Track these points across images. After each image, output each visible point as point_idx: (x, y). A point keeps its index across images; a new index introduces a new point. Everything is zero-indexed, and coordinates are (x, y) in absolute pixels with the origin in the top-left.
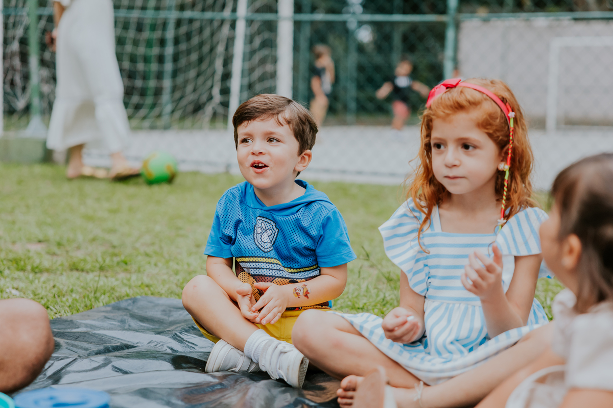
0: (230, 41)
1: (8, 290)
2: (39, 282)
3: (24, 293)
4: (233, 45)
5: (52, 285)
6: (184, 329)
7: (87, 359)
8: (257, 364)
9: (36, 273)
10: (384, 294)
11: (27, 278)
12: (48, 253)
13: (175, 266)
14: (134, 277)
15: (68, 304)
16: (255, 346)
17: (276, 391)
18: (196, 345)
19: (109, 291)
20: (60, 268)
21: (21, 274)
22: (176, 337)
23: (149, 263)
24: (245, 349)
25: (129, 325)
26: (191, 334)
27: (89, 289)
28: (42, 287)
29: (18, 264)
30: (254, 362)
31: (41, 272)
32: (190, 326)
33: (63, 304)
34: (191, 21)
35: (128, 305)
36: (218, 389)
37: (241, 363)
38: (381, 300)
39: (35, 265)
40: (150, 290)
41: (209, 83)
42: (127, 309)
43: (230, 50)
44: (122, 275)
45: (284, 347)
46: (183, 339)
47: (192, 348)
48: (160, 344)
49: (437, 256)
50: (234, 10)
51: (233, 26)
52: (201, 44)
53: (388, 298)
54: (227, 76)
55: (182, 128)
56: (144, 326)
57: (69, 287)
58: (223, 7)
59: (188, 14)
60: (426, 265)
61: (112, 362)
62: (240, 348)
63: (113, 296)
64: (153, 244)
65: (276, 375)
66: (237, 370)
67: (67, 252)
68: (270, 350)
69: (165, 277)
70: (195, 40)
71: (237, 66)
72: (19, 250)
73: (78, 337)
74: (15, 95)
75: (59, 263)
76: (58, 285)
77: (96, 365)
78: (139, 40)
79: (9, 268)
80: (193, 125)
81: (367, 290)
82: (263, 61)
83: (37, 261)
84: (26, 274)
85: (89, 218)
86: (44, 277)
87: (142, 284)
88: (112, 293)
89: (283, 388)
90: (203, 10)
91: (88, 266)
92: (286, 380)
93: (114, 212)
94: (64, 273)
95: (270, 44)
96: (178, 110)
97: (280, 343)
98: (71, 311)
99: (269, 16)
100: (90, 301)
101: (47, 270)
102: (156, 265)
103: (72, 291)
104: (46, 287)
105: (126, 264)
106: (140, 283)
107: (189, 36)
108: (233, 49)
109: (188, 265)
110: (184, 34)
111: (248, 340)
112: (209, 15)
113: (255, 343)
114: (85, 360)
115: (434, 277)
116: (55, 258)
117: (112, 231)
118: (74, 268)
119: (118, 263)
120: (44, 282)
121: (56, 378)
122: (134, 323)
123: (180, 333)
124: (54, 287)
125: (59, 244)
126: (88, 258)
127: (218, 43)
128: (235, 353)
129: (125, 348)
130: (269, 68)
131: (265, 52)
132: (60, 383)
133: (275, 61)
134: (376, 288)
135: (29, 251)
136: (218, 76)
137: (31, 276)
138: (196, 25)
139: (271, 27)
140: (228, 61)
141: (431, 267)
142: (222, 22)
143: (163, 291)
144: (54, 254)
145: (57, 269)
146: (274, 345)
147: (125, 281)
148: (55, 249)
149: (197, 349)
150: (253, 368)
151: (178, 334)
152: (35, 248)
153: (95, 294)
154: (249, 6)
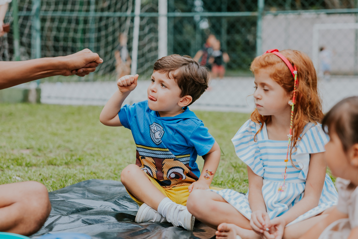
0: (131, 29)
1: (14, 177)
2: (31, 172)
3: (24, 179)
4: (133, 31)
5: (39, 173)
6: (120, 198)
7: (67, 216)
8: (165, 218)
9: (28, 167)
10: (233, 176)
11: (24, 170)
12: (34, 155)
13: (109, 162)
14: (86, 168)
15: (50, 185)
16: (164, 207)
17: (178, 233)
18: (128, 207)
19: (73, 177)
20: (42, 164)
21: (20, 167)
22: (116, 203)
23: (93, 160)
24: (158, 209)
25: (88, 196)
26: (124, 200)
27: (61, 175)
28: (33, 175)
29: (18, 162)
30: (163, 217)
31: (31, 166)
32: (123, 196)
33: (47, 185)
34: (108, 18)
35: (85, 184)
36: (145, 232)
37: (156, 218)
38: (231, 179)
39: (28, 162)
40: (96, 175)
42: (85, 187)
43: (131, 34)
44: (78, 167)
45: (181, 207)
46: (120, 203)
47: (126, 209)
48: (107, 207)
49: (266, 154)
50: (133, 11)
51: (132, 20)
52: (114, 31)
53: (235, 178)
55: (103, 81)
56: (96, 197)
57: (49, 175)
58: (127, 9)
59: (106, 14)
60: (261, 159)
61: (81, 218)
62: (155, 208)
63: (75, 179)
64: (94, 149)
65: (177, 224)
66: (153, 221)
67: (45, 154)
68: (173, 210)
69: (104, 168)
70: (111, 29)
71: (135, 44)
72: (16, 153)
73: (59, 204)
75: (41, 161)
76: (42, 173)
77: (73, 220)
78: (77, 30)
79: (12, 164)
80: (110, 79)
81: (222, 173)
82: (150, 41)
83: (28, 160)
84: (23, 167)
85: (55, 134)
86: (34, 169)
87: (91, 172)
88: (75, 178)
89: (182, 231)
90: (115, 11)
91: (58, 163)
92: (183, 226)
93: (69, 130)
94: (45, 167)
95: (154, 31)
96: (101, 70)
97: (178, 205)
98: (52, 189)
99: (153, 14)
100: (63, 182)
101: (35, 165)
102: (97, 161)
103: (51, 177)
104: (36, 175)
105: (80, 160)
106: (90, 172)
107: (106, 27)
109: (116, 160)
111: (160, 204)
112: (118, 14)
113: (164, 205)
114: (66, 217)
115: (266, 166)
116: (38, 158)
117: (69, 141)
118: (51, 163)
119: (76, 160)
120: (34, 172)
121: (50, 228)
122: (90, 195)
123: (118, 200)
124: (40, 175)
125: (39, 150)
126: (58, 158)
127: (124, 30)
128: (152, 211)
129: (87, 209)
130: (153, 44)
131: (151, 35)
132: (53, 231)
133: (157, 40)
134: (227, 172)
135: (22, 154)
137: (26, 169)
138: (111, 20)
139: (154, 21)
140: (130, 41)
141: (264, 160)
142: (126, 18)
143: (104, 176)
144: (37, 156)
145: (40, 164)
146: (175, 207)
147: (81, 171)
148: (37, 153)
149: (129, 209)
150: (163, 220)
151: (117, 201)
152: (26, 152)
153: (65, 178)
154: (141, 9)
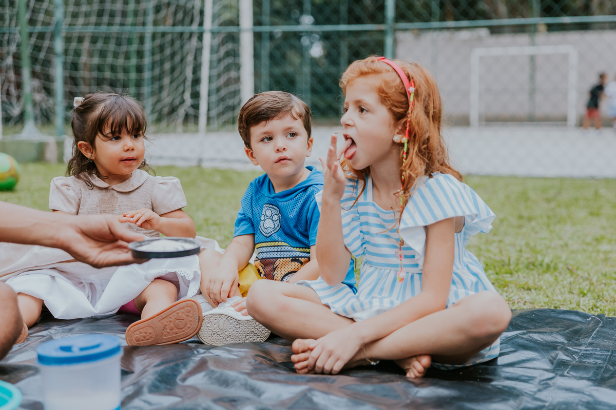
0: (198, 51)
4: (201, 54)
34: (164, 34)
41: (181, 89)
43: (198, 59)
50: (201, 24)
51: (200, 38)
52: (173, 55)
54: (196, 82)
58: (191, 21)
59: (161, 28)
60: (361, 232)
70: (168, 52)
71: (205, 73)
74: (11, 104)
78: (118, 53)
80: (168, 125)
82: (228, 69)
90: (174, 25)
95: (233, 54)
99: (232, 29)
107: (162, 48)
108: (201, 58)
110: (157, 47)
112: (179, 29)
115: (368, 242)
127: (188, 53)
130: (233, 74)
131: (230, 60)
133: (238, 68)
136: (189, 83)
138: (169, 38)
139: (234, 38)
140: (197, 69)
141: (364, 233)
142: (191, 34)
154: (213, 21)
